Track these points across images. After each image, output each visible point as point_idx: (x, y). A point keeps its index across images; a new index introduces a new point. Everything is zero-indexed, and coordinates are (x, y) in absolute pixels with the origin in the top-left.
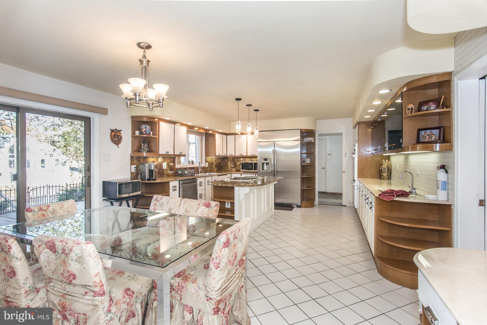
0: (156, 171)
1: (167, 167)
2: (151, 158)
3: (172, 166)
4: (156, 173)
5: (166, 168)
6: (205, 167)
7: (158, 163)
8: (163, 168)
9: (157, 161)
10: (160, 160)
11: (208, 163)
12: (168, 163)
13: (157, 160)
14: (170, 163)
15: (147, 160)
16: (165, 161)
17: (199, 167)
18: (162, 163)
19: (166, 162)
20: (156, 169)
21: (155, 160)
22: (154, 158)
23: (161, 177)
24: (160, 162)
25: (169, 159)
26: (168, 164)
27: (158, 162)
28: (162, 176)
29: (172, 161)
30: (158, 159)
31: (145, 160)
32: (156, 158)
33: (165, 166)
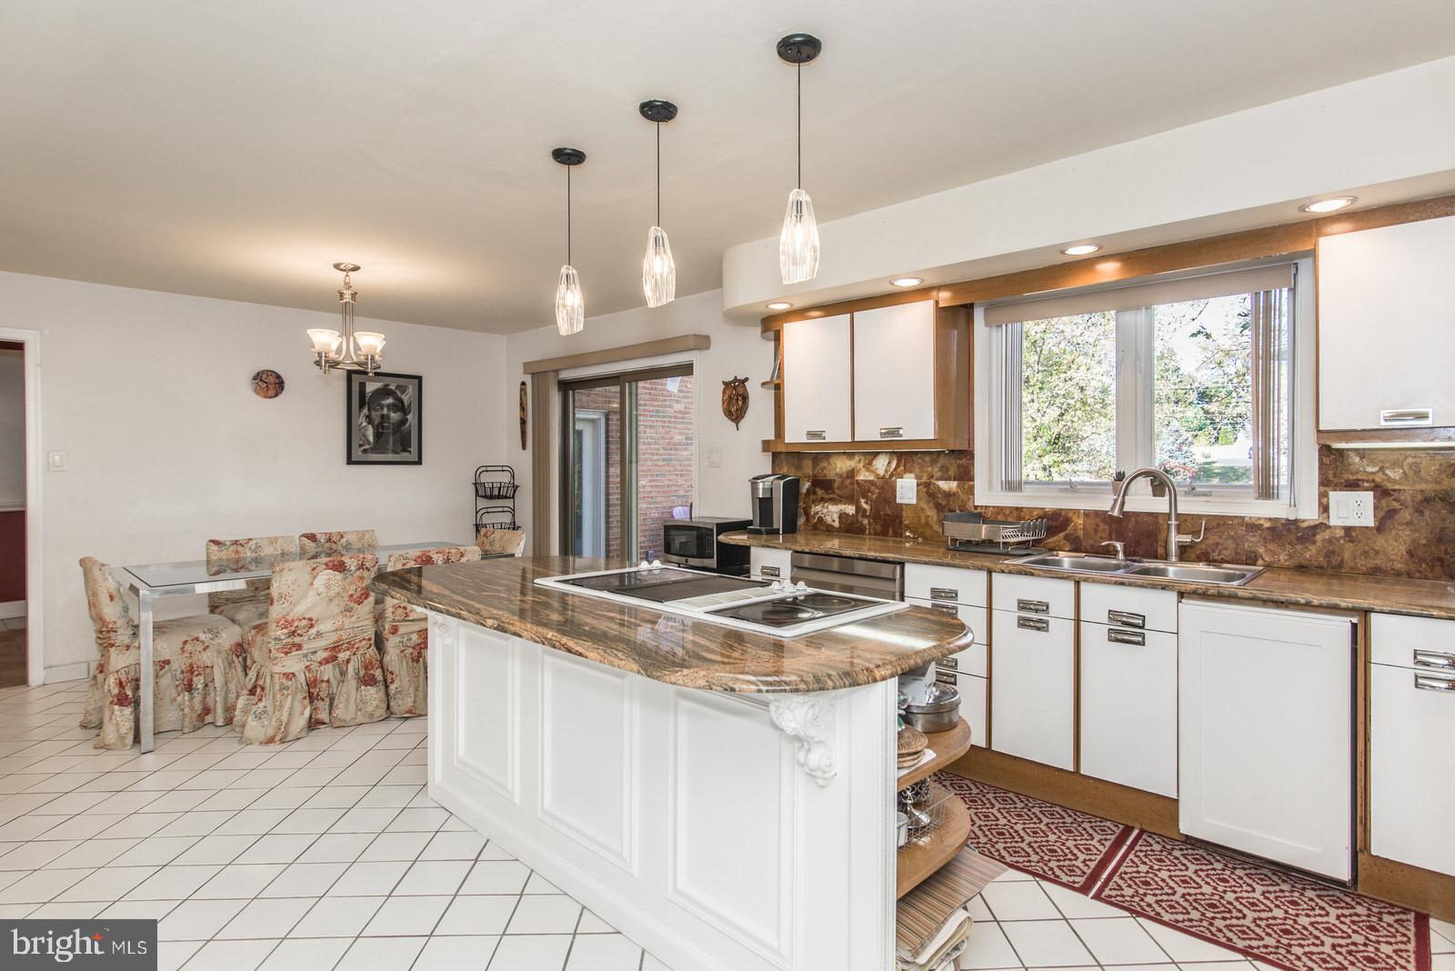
0: (865, 510)
1: (919, 497)
2: (844, 457)
3: (948, 495)
4: (864, 516)
5: (914, 501)
6: (1322, 526)
7: (871, 478)
8: (898, 501)
9: (868, 470)
10: (881, 464)
11: (1368, 498)
12: (925, 479)
13: (870, 463)
14: (941, 479)
15: (824, 464)
16: (912, 472)
17: (1169, 515)
18: (891, 476)
19: (913, 475)
20: (863, 501)
21: (861, 465)
22: (857, 458)
23: (884, 533)
24: (881, 472)
25: (933, 462)
26: (927, 485)
27: (873, 472)
28: (891, 531)
29: (951, 473)
30: (874, 463)
31: (818, 465)
32: (862, 458)
33: (907, 490)
